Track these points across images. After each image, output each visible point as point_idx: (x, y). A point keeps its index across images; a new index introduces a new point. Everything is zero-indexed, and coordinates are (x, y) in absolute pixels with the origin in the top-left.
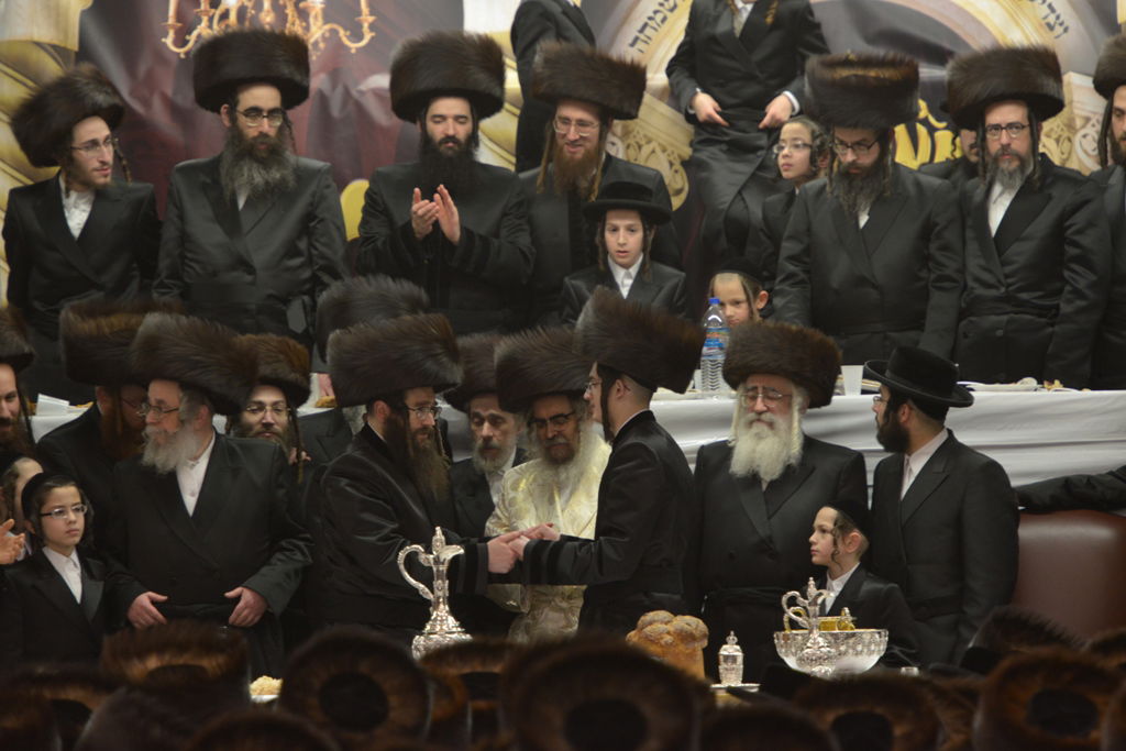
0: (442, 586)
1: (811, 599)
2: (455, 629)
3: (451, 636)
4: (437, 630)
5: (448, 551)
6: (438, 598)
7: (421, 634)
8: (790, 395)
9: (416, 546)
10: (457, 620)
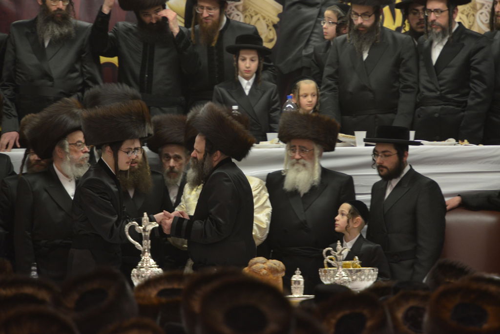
0: (147, 243)
1: (339, 252)
2: (153, 266)
3: (152, 269)
4: (144, 266)
5: (150, 225)
6: (145, 249)
7: (136, 268)
8: (313, 150)
9: (134, 222)
10: (155, 261)
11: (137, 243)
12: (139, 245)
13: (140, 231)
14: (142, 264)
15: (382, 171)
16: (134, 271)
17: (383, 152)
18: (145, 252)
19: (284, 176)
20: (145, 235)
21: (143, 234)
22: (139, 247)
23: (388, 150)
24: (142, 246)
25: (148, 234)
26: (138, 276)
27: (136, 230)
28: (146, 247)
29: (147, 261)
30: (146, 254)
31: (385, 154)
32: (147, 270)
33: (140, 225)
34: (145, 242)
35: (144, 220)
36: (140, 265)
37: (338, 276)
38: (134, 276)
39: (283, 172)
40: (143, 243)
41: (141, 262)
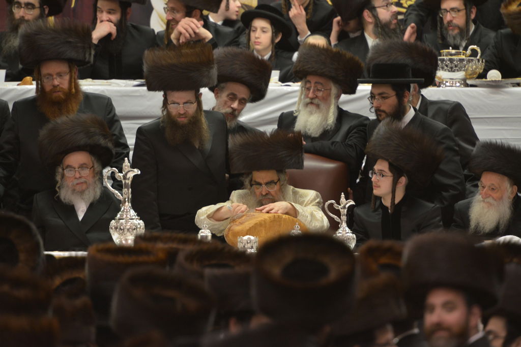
0: (127, 192)
1: (342, 205)
2: (134, 217)
3: (131, 221)
4: (124, 217)
5: (131, 172)
6: (125, 199)
7: (114, 219)
8: (330, 89)
9: (114, 169)
10: (135, 212)
11: (117, 192)
13: (121, 178)
14: (122, 215)
15: (380, 115)
16: (113, 223)
17: (380, 94)
18: (125, 202)
19: (296, 117)
20: (125, 183)
22: (119, 196)
23: (386, 92)
25: (129, 182)
26: (116, 228)
27: (116, 177)
28: (126, 196)
29: (127, 212)
30: (127, 204)
31: (383, 96)
32: (127, 222)
33: (121, 171)
34: (125, 190)
35: (126, 166)
36: (118, 216)
37: (341, 232)
38: (112, 228)
39: (295, 112)
40: (123, 192)
41: (120, 213)
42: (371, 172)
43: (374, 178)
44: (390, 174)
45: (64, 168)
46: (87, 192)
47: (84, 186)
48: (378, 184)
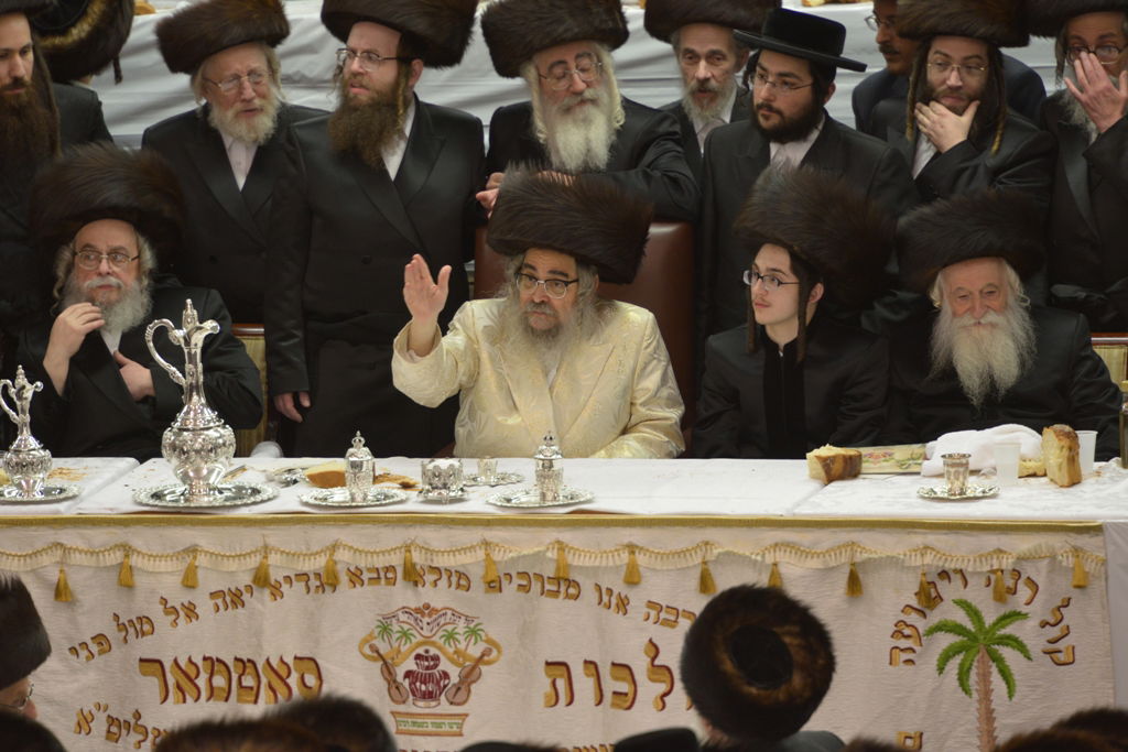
9: (165, 320)
10: (214, 411)
11: (174, 369)
12: (180, 375)
21: (186, 351)
22: (178, 377)
24: (185, 377)
32: (195, 436)
42: (746, 272)
43: (756, 287)
44: (792, 278)
45: (77, 250)
46: (118, 309)
47: (114, 296)
48: (768, 299)
